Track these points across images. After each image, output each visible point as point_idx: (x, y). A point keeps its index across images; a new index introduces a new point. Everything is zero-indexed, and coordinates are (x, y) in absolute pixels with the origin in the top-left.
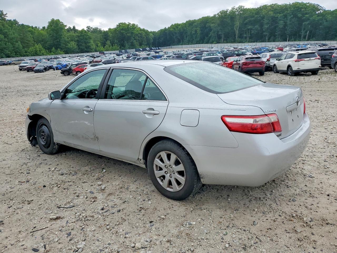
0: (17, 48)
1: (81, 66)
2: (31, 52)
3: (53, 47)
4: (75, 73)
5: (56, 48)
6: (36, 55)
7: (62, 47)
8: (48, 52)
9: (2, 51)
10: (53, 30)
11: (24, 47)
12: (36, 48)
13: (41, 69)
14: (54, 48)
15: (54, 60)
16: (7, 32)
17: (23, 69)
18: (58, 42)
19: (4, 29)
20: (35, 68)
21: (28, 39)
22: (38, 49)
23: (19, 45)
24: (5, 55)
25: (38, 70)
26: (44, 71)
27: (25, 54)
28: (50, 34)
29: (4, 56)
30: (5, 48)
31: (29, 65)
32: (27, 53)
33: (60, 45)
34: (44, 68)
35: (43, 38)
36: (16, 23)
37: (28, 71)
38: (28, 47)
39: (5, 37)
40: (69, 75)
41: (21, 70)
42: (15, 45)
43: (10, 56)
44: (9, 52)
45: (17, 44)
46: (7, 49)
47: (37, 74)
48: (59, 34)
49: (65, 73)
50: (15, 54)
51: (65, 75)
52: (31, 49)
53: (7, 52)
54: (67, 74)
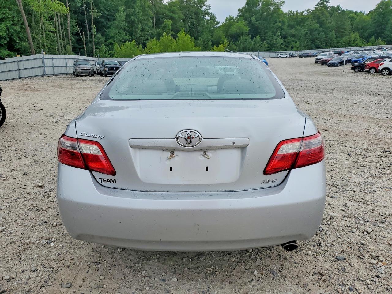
0: (329, 38)
1: (379, 60)
2: (344, 43)
3: (373, 35)
4: (368, 70)
5: (376, 38)
6: (348, 46)
7: (386, 36)
8: (364, 42)
9: (313, 42)
10: (380, 14)
11: (337, 37)
12: (350, 38)
13: (336, 62)
14: (373, 37)
15: (359, 52)
16: (324, 21)
17: (319, 61)
18: (382, 29)
19: (322, 18)
20: (330, 62)
21: (345, 27)
22: (353, 39)
23: (333, 34)
24: (315, 46)
25: (332, 64)
26: (339, 65)
27: (336, 45)
28: (375, 20)
29: (313, 46)
30: (317, 39)
31: (326, 57)
32: (338, 44)
33: (383, 33)
34: (339, 62)
35: (364, 25)
36: (339, 10)
37: (322, 64)
38: (342, 37)
39: (321, 26)
40: (360, 71)
41: (316, 62)
42: (328, 35)
43: (320, 48)
44: (320, 43)
45: (331, 33)
46: (319, 39)
47: (330, 68)
48: (387, 18)
49: (357, 69)
50: (326, 45)
51: (355, 72)
52: (345, 39)
53: (318, 43)
54: (359, 71)
